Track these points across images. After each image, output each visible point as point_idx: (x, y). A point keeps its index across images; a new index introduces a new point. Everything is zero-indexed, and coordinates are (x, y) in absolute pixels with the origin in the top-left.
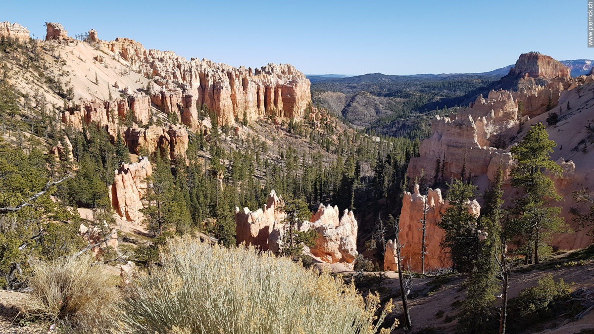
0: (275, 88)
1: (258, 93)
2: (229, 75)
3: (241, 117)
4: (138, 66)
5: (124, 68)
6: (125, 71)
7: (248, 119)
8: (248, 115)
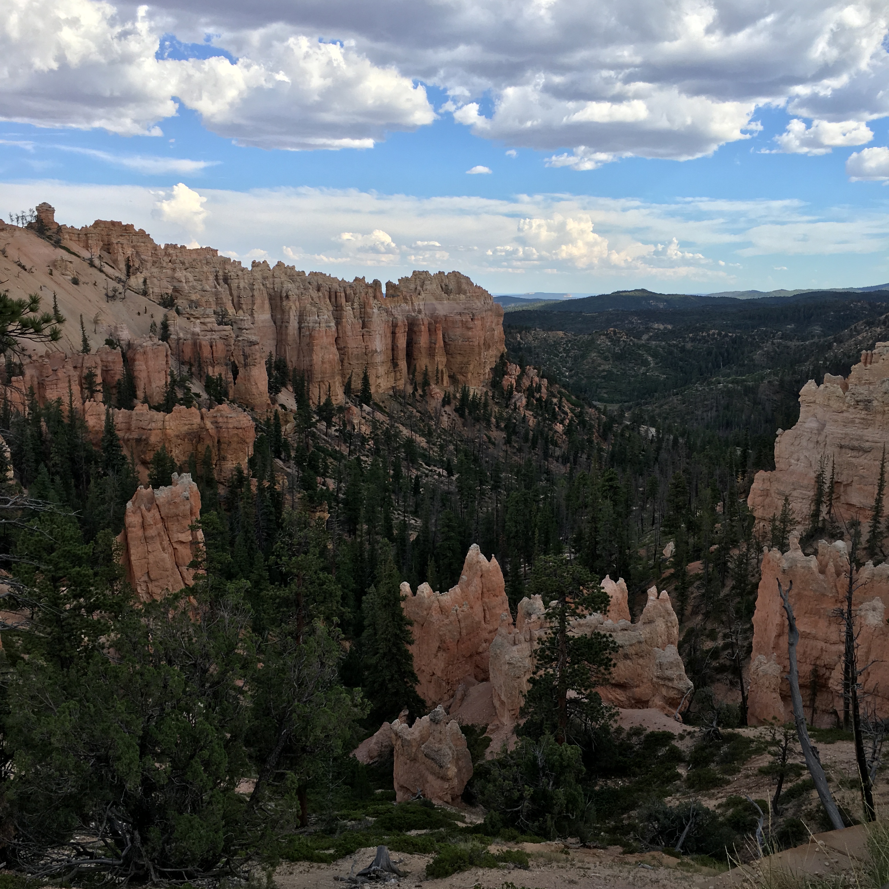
0: (430, 324)
1: (394, 333)
2: (333, 297)
3: (357, 384)
4: (142, 280)
5: (113, 284)
6: (115, 290)
7: (373, 390)
8: (372, 380)
